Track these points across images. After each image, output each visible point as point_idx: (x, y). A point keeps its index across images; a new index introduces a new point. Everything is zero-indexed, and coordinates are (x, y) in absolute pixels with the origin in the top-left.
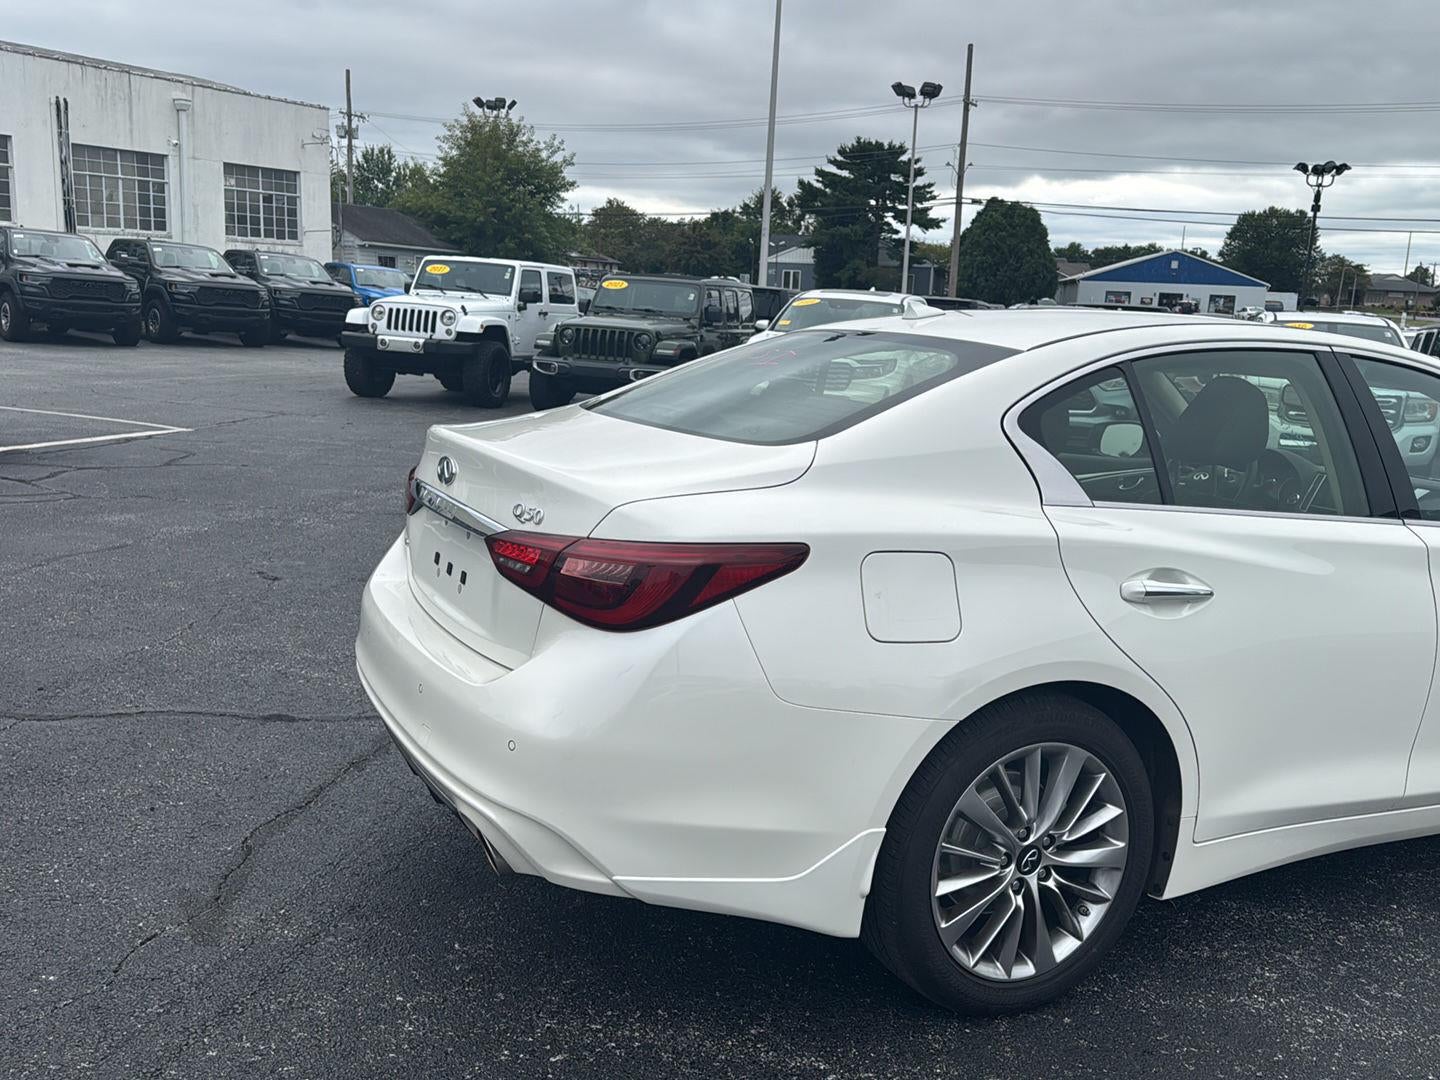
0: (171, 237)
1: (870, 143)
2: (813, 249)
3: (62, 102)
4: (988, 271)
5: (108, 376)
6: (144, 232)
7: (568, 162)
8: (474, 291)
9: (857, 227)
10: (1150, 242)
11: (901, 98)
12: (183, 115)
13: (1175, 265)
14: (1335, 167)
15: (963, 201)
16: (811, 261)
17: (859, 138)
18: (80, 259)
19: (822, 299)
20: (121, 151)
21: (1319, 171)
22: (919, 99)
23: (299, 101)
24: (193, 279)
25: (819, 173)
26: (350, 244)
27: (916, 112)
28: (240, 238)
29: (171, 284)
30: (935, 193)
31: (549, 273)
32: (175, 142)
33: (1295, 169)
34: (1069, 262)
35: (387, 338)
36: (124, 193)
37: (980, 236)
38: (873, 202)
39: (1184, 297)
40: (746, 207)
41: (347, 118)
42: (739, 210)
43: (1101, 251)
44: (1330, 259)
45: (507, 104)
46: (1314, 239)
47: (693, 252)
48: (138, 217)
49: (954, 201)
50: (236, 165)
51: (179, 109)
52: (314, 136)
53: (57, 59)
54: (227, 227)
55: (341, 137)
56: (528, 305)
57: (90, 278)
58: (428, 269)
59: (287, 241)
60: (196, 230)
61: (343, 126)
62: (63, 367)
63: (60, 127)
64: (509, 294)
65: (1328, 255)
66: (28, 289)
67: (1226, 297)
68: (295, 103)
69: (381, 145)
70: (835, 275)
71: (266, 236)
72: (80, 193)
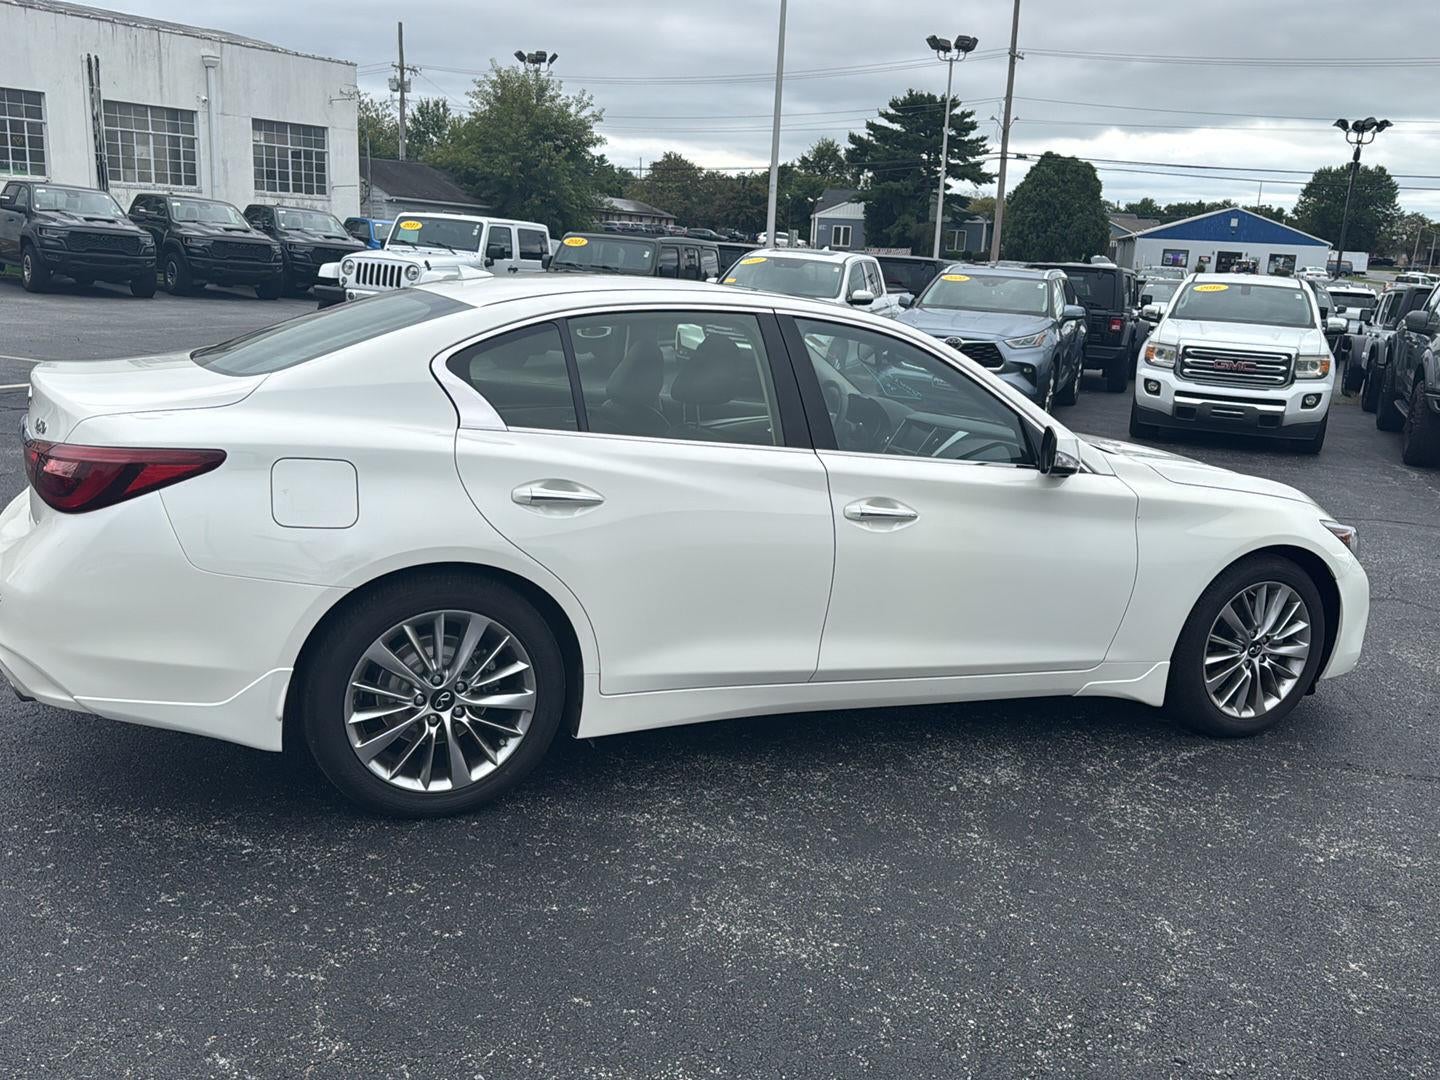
0: (200, 192)
1: (922, 96)
2: (863, 203)
3: (93, 59)
4: (1039, 228)
5: (106, 326)
6: (175, 186)
7: (598, 118)
8: (444, 247)
9: (908, 183)
10: (1226, 198)
11: (936, 51)
12: (211, 71)
13: (1234, 223)
14: (1375, 124)
15: (1008, 156)
16: (861, 216)
17: (911, 91)
18: (98, 214)
19: (768, 258)
20: (152, 107)
21: (1360, 127)
22: (954, 53)
23: (326, 58)
24: (206, 233)
25: (871, 126)
26: (378, 199)
27: (951, 65)
28: (269, 193)
29: (187, 238)
30: (987, 147)
31: (520, 231)
32: (204, 98)
33: (1335, 125)
34: (1139, 218)
35: (354, 292)
36: (154, 148)
37: (1031, 192)
38: (925, 157)
39: (1244, 255)
40: (804, 160)
41: (399, 71)
42: (797, 163)
43: (1175, 207)
44: (1408, 217)
45: (548, 58)
46: (1394, 197)
47: (741, 207)
48: (169, 172)
49: (999, 156)
50: (265, 121)
51: (208, 65)
52: (341, 92)
53: (88, 17)
54: (256, 182)
55: (394, 90)
56: (495, 261)
57: (106, 232)
58: (402, 225)
59: (316, 196)
60: (226, 186)
61: (395, 80)
62: (67, 317)
63: (92, 84)
64: (477, 250)
65: (1407, 213)
66: (47, 242)
67: (1286, 256)
68: (323, 59)
69: (436, 98)
70: (884, 231)
71: (294, 191)
72: (113, 149)
